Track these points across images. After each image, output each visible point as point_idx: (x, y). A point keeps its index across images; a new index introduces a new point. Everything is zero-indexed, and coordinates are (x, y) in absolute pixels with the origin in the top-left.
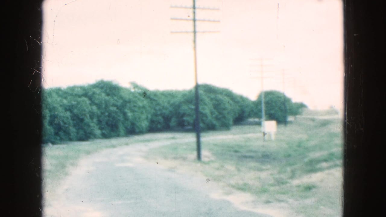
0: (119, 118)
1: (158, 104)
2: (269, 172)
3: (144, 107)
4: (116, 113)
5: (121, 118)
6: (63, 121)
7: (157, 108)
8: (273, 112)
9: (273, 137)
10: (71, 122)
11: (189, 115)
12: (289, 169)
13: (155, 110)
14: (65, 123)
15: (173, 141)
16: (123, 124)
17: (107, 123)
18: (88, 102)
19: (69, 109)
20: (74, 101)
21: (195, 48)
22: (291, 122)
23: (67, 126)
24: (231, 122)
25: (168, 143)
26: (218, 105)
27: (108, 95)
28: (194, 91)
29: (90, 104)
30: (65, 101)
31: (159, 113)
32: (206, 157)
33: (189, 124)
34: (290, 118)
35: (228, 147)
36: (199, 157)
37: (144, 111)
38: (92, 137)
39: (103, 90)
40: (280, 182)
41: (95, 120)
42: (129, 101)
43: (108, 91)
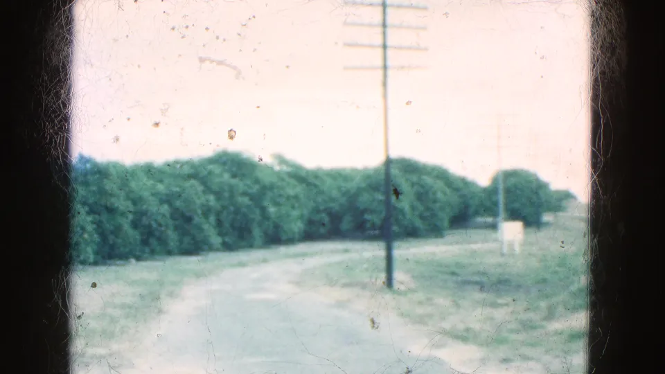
0: (252, 216)
1: (322, 192)
2: (510, 309)
3: (296, 197)
4: (248, 207)
5: (256, 215)
6: (156, 220)
7: (320, 199)
8: (516, 205)
9: (517, 249)
10: (171, 222)
11: (372, 212)
12: (543, 304)
13: (315, 202)
14: (160, 225)
15: (346, 257)
16: (260, 225)
17: (232, 226)
18: (200, 188)
19: (167, 199)
20: (177, 186)
21: (385, 96)
22: (547, 224)
23: (163, 229)
24: (446, 223)
25: (337, 258)
26: (423, 195)
27: (234, 176)
28: (383, 171)
29: (204, 192)
30: (161, 187)
31: (322, 208)
32: (402, 283)
33: (374, 227)
34: (547, 217)
35: (441, 265)
36: (389, 282)
37: (296, 205)
38: (206, 247)
39: (227, 167)
40: (527, 326)
41: (212, 219)
42: (271, 187)
43: (234, 169)
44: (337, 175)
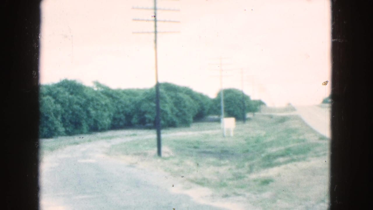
0: (82, 116)
1: (120, 102)
3: (106, 105)
4: (79, 111)
5: (84, 115)
7: (119, 106)
8: (231, 109)
9: (232, 134)
11: (150, 113)
12: (246, 164)
13: (117, 108)
15: (134, 138)
16: (86, 121)
17: (71, 121)
18: (53, 101)
21: (156, 47)
22: (249, 119)
24: (191, 119)
26: (178, 103)
27: (72, 93)
28: (154, 90)
29: (55, 103)
31: (121, 110)
32: (166, 152)
33: (150, 121)
34: (249, 115)
35: (188, 143)
36: (159, 153)
37: (107, 109)
38: (56, 134)
39: (67, 89)
40: (238, 177)
41: (59, 118)
42: (92, 100)
43: (71, 90)
44: (129, 93)
